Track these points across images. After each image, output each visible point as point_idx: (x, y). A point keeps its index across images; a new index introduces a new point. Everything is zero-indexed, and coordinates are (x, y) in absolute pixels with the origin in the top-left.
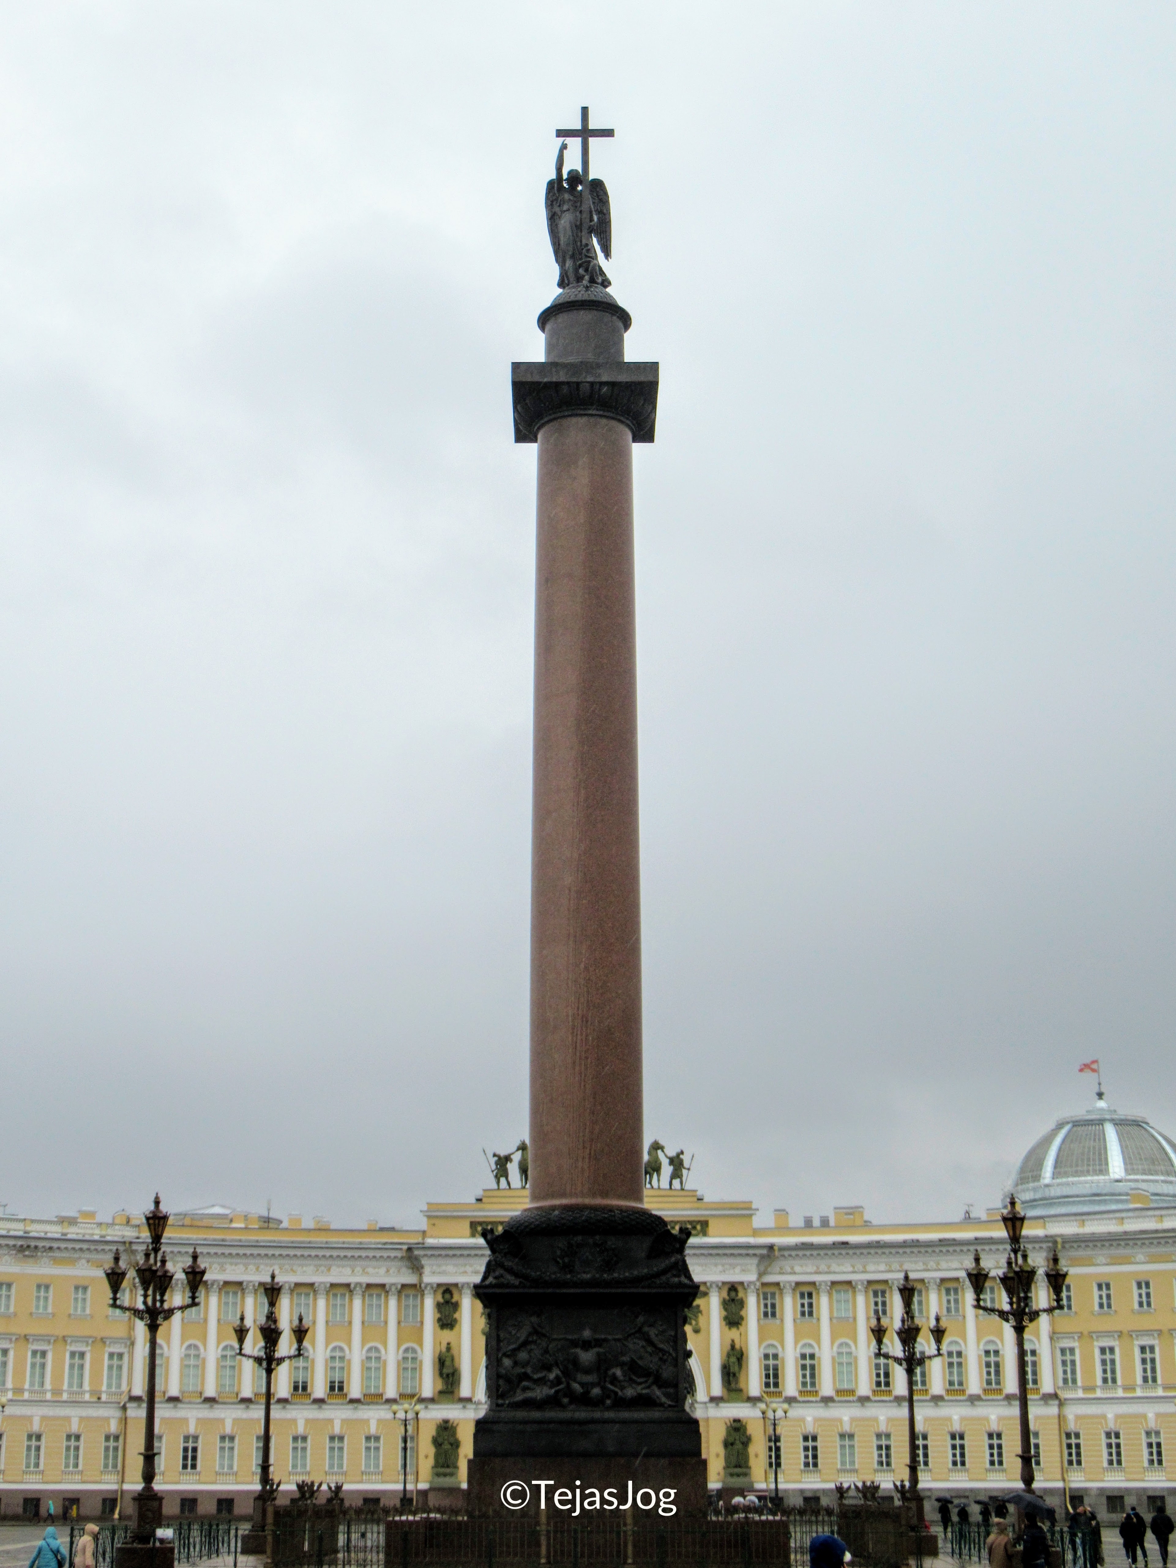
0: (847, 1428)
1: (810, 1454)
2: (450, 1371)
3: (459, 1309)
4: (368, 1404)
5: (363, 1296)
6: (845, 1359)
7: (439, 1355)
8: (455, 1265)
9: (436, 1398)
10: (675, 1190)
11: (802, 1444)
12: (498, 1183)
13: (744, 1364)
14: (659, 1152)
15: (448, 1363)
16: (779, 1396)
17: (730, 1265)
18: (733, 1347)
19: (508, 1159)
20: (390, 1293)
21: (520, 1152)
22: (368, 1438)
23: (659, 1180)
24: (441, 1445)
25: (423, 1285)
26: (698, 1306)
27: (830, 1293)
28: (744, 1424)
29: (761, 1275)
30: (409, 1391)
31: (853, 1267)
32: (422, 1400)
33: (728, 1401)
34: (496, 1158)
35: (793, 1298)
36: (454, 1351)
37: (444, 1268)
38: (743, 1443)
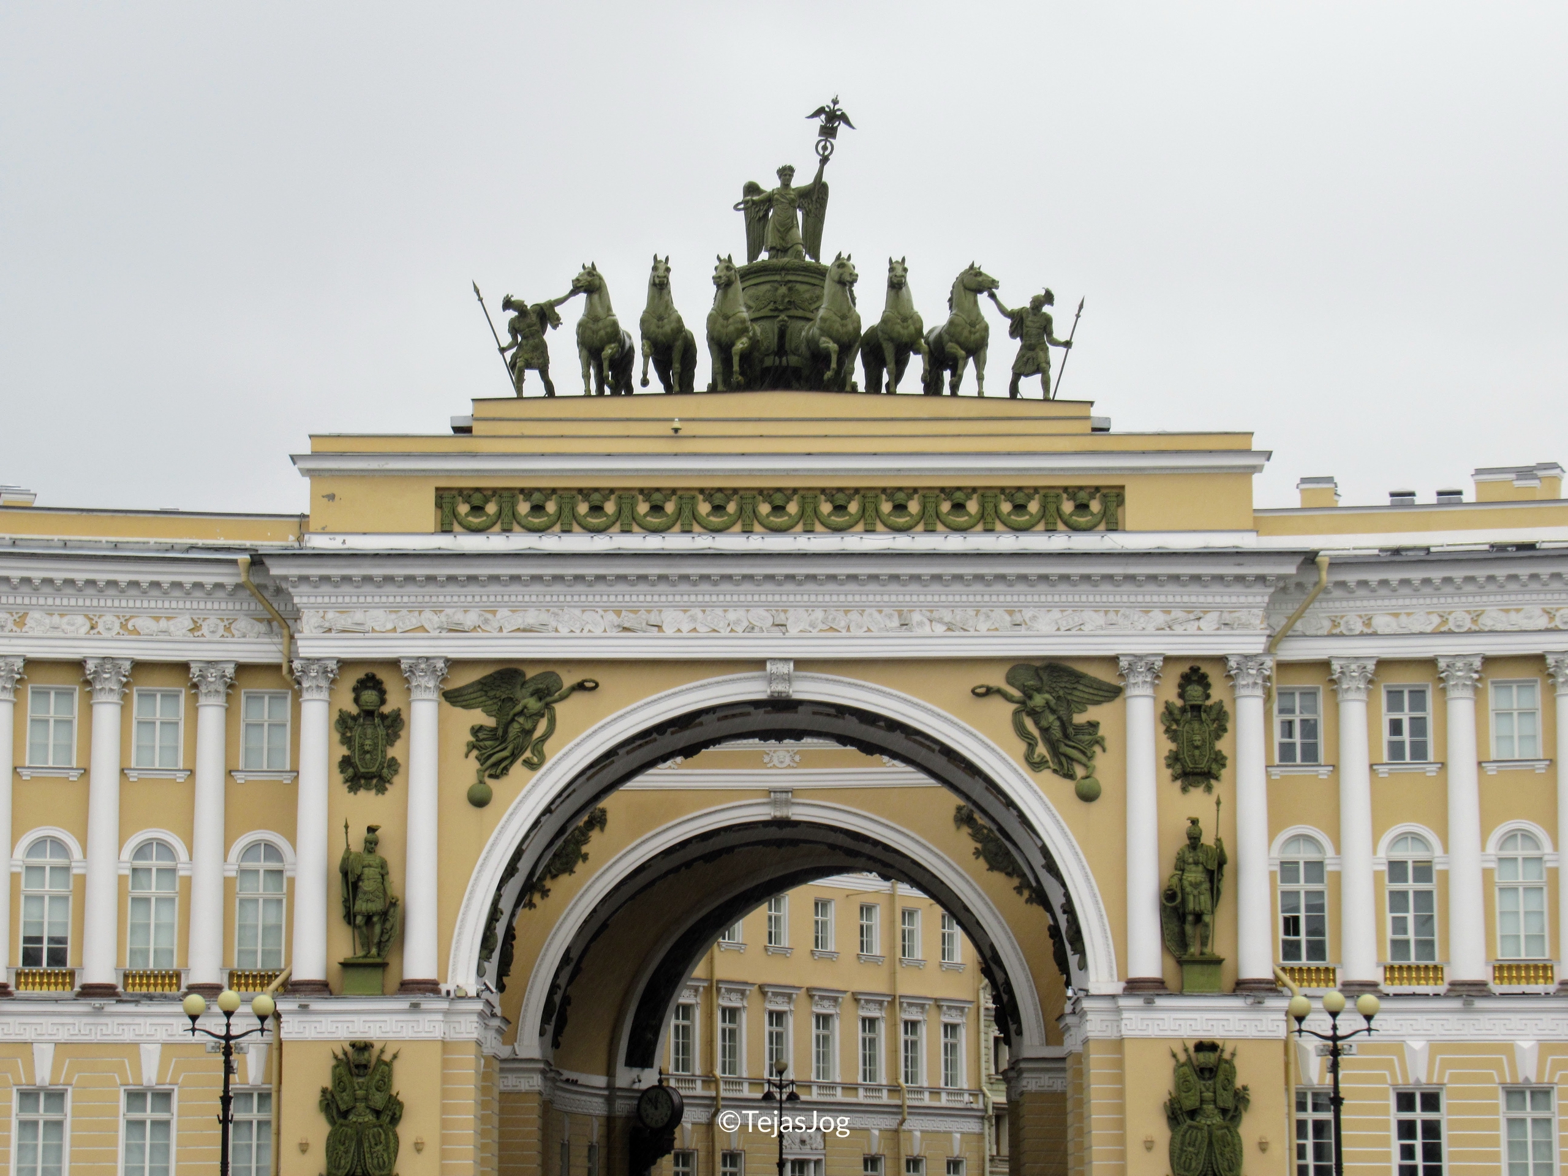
0: (1528, 1071)
1: (1418, 1144)
2: (376, 906)
3: (403, 733)
4: (136, 1000)
5: (125, 697)
6: (1522, 876)
7: (345, 860)
8: (394, 609)
9: (334, 985)
10: (1022, 399)
11: (1394, 1116)
12: (519, 383)
13: (1225, 885)
14: (983, 299)
15: (368, 885)
16: (1327, 981)
17: (1188, 609)
18: (1194, 840)
19: (546, 315)
20: (203, 689)
21: (582, 297)
22: (136, 1097)
23: (980, 378)
24: (345, 1114)
25: (296, 664)
26: (1094, 725)
27: (1478, 692)
28: (1226, 1056)
29: (1274, 641)
30: (259, 965)
31: (1550, 614)
32: (291, 988)
33: (1180, 993)
34: (512, 314)
35: (1368, 705)
36: (387, 851)
37: (359, 616)
38: (1224, 1111)
